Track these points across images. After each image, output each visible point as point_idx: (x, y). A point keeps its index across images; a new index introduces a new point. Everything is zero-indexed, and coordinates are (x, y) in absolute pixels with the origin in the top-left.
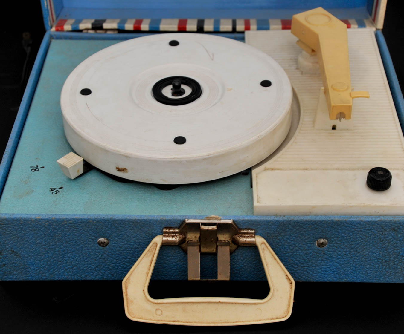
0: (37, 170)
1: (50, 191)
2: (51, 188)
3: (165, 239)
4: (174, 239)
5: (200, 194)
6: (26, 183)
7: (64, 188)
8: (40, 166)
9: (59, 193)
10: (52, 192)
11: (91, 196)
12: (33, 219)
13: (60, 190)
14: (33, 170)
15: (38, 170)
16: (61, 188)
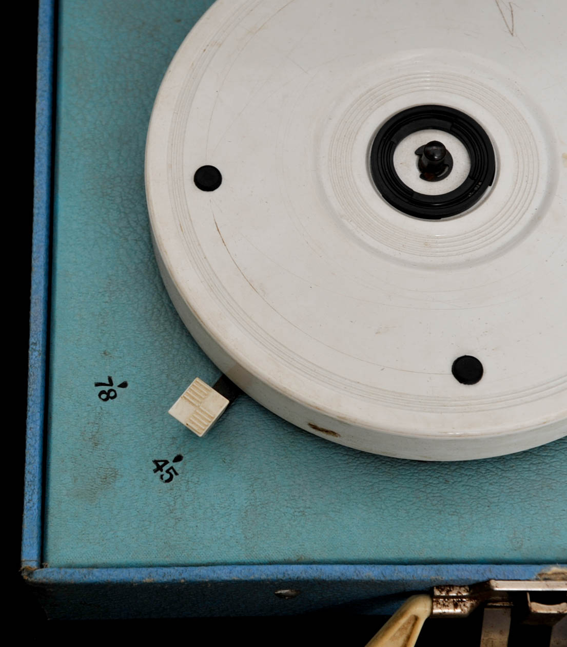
0: (112, 394)
1: (155, 471)
2: (157, 459)
3: (437, 611)
4: (458, 611)
5: (508, 475)
6: (96, 444)
7: (186, 458)
8: (117, 381)
9: (177, 476)
10: (159, 473)
11: (252, 485)
12: (135, 583)
13: (178, 466)
14: (104, 396)
15: (115, 396)
16: (178, 459)
